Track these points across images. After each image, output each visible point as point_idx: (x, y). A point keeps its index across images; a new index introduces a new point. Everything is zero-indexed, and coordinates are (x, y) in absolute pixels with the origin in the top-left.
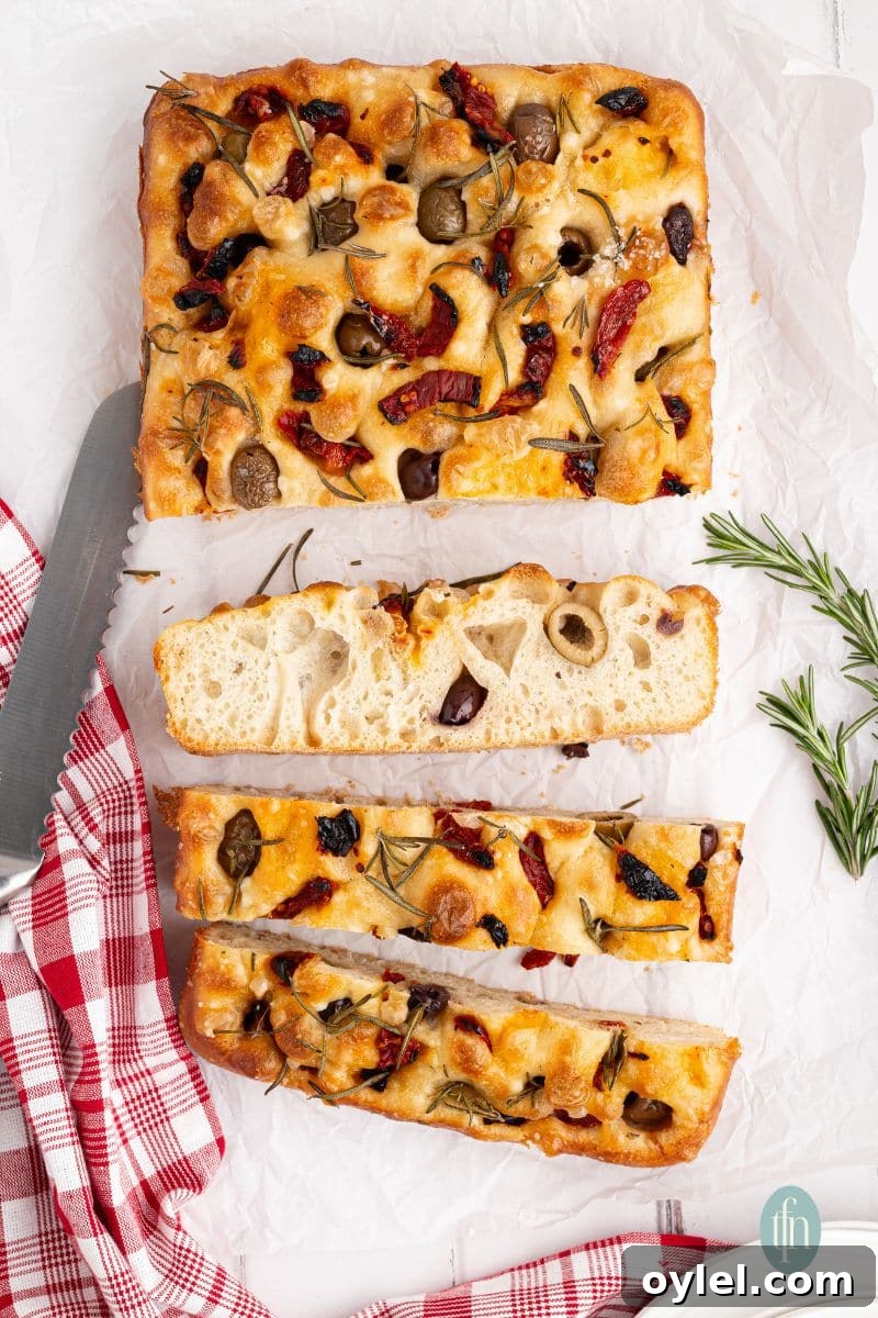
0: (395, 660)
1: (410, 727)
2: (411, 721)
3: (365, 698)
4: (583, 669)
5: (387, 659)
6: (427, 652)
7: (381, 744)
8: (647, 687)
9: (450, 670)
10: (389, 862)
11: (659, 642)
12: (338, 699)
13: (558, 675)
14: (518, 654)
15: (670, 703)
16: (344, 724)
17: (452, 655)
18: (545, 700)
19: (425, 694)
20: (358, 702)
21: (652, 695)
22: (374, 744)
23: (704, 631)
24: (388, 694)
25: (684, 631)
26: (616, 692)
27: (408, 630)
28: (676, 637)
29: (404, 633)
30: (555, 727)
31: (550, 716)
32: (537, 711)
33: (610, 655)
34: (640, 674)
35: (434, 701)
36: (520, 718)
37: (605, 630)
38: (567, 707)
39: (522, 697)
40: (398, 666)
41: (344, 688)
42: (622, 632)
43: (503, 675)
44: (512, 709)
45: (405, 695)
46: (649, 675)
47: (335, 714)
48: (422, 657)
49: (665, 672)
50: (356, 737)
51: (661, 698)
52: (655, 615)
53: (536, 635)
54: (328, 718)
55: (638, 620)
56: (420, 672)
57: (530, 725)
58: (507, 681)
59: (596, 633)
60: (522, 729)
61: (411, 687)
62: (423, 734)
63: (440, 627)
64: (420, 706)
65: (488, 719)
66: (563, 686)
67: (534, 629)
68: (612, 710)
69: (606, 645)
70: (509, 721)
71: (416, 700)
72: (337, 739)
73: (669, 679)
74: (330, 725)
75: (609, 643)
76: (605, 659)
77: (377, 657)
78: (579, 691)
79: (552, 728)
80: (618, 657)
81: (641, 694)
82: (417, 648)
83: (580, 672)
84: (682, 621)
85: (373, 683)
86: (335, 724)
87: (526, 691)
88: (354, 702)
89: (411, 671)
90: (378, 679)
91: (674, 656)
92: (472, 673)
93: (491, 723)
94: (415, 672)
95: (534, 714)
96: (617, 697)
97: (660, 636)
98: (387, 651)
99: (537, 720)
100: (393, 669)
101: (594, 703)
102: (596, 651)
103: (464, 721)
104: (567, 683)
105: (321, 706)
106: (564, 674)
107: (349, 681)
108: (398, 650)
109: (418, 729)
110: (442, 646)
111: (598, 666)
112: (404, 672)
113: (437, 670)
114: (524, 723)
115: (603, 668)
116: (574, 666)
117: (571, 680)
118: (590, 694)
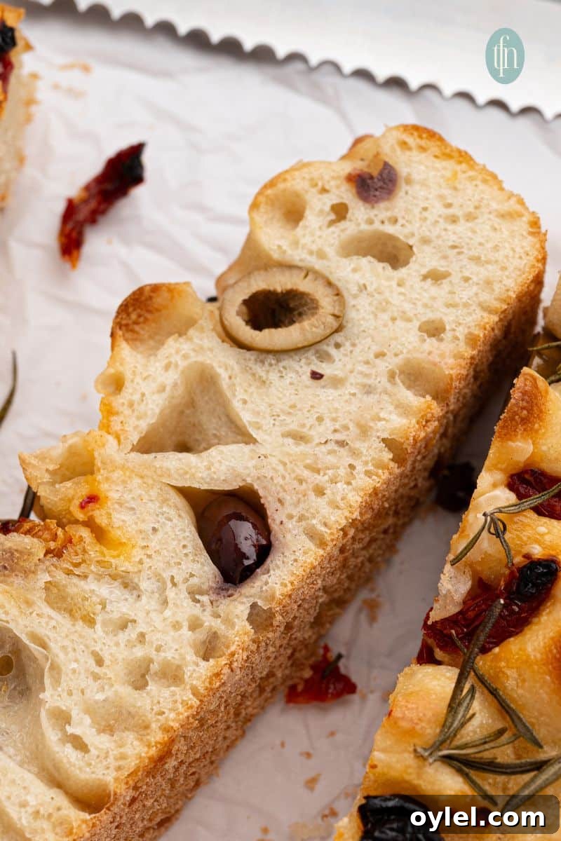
0: (86, 577)
1: (201, 635)
2: (195, 625)
3: (100, 662)
4: (338, 338)
5: (76, 587)
6: (117, 524)
7: (188, 696)
8: (436, 277)
9: (172, 513)
10: (487, 755)
11: (389, 214)
12: (64, 703)
13: (316, 376)
14: (236, 405)
15: (488, 262)
16: (109, 729)
17: (154, 493)
18: (334, 420)
19: (174, 572)
20: (96, 677)
21: (456, 278)
22: (181, 708)
23: (423, 149)
24: (124, 625)
25: (403, 170)
26: (409, 320)
27: (61, 525)
28: (403, 188)
29: (60, 532)
30: (386, 435)
31: (364, 431)
32: (342, 444)
33: (350, 289)
34: (411, 272)
35: (195, 568)
36: (330, 472)
37: (308, 272)
38: (371, 399)
39: (303, 448)
40: (99, 577)
41: (57, 681)
42: (331, 252)
43: (246, 449)
44: (306, 474)
45: (149, 603)
46: (424, 260)
47: (82, 726)
48: (116, 534)
49: (439, 237)
50: (147, 727)
51: (472, 270)
52: (346, 194)
53: (232, 362)
54: (79, 744)
55: (333, 217)
56: (138, 554)
57: (352, 467)
58: (262, 451)
59: (304, 285)
60: (349, 483)
61: (145, 585)
62: (229, 623)
63: (99, 477)
64: (184, 594)
65: (290, 517)
66: (337, 382)
67: (223, 360)
68: (431, 343)
69: (329, 284)
70: (320, 492)
71: (171, 593)
72: (123, 757)
73: (452, 239)
74: (93, 752)
75: (333, 279)
76: (351, 302)
77: (57, 598)
78: (364, 368)
79: (384, 440)
80: (362, 282)
81: (440, 292)
82: (100, 534)
83: (338, 346)
84: (386, 164)
85: (87, 631)
86: (99, 742)
87: (299, 438)
88: (90, 681)
89: (122, 565)
90: (90, 621)
91: (425, 209)
92: (205, 487)
93: (301, 518)
94: (128, 559)
95: (343, 452)
96: (417, 324)
97: (382, 205)
98: (60, 577)
99: (355, 453)
100: (97, 589)
101: (398, 361)
102: (326, 302)
103: (264, 552)
104: (339, 373)
105: (52, 736)
106: (322, 368)
107: (53, 667)
108: (77, 559)
109: (217, 624)
110: (127, 497)
111: (352, 314)
112: (114, 577)
113: (154, 530)
114: (342, 472)
115: (360, 313)
116: (324, 347)
117: (338, 364)
118: (380, 355)
